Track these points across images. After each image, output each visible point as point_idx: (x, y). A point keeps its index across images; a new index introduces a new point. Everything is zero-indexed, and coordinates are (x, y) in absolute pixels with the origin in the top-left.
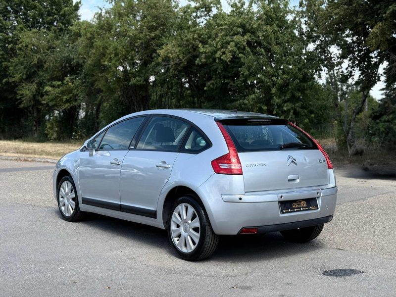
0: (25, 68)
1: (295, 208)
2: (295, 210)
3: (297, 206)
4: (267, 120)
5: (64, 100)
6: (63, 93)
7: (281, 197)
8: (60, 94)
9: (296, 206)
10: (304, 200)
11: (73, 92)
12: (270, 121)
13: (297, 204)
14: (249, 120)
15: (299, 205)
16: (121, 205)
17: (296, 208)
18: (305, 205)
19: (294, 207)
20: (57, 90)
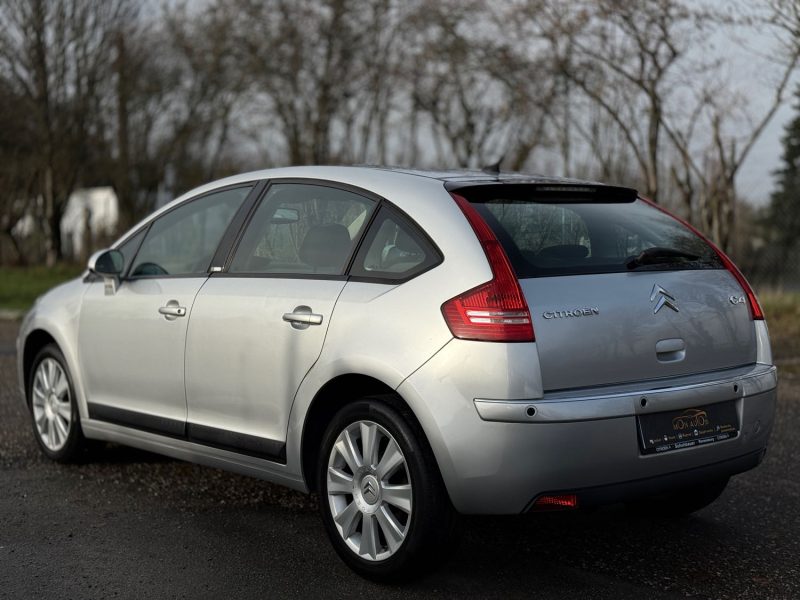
2: (680, 436)
3: (685, 425)
4: (586, 190)
7: (644, 402)
10: (702, 408)
12: (594, 190)
13: (684, 420)
14: (539, 189)
15: (689, 421)
16: (187, 424)
17: (682, 432)
18: (706, 422)
19: (676, 427)
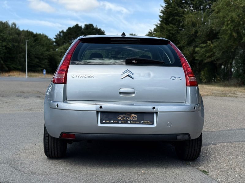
0: (187, 37)
1: (120, 120)
5: (207, 56)
6: (207, 51)
8: (205, 52)
9: (122, 118)
11: (213, 51)
20: (203, 50)
